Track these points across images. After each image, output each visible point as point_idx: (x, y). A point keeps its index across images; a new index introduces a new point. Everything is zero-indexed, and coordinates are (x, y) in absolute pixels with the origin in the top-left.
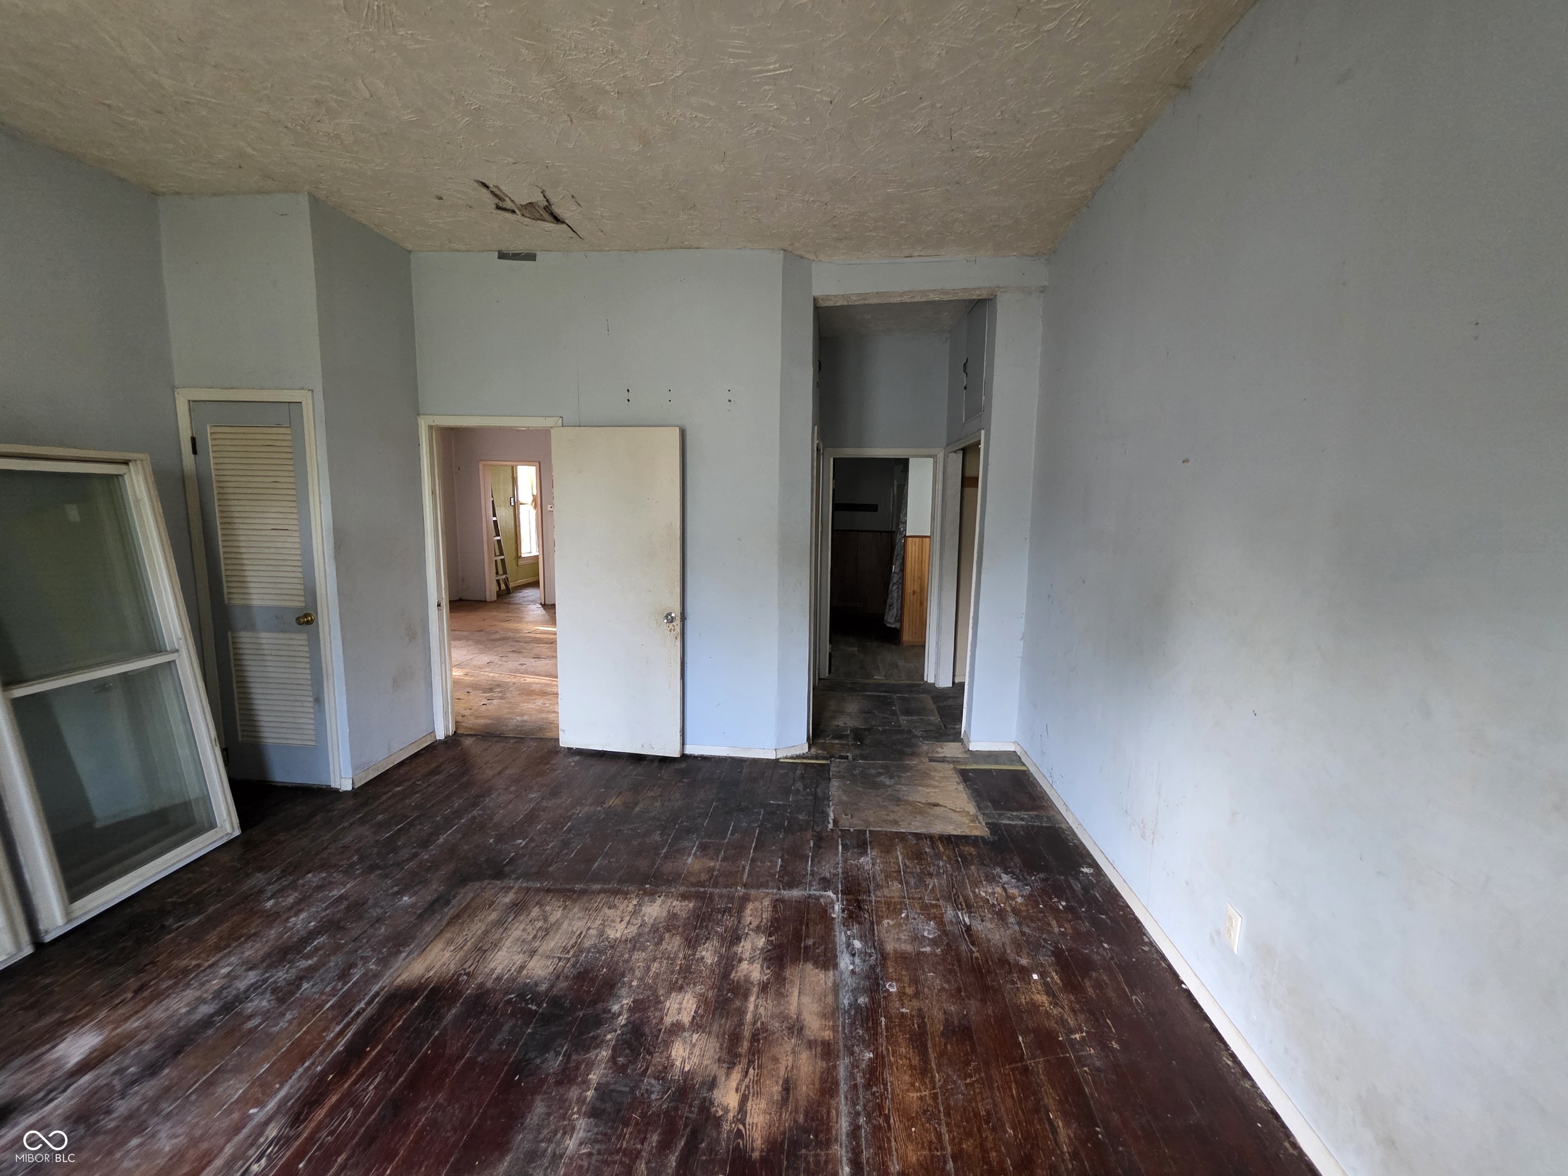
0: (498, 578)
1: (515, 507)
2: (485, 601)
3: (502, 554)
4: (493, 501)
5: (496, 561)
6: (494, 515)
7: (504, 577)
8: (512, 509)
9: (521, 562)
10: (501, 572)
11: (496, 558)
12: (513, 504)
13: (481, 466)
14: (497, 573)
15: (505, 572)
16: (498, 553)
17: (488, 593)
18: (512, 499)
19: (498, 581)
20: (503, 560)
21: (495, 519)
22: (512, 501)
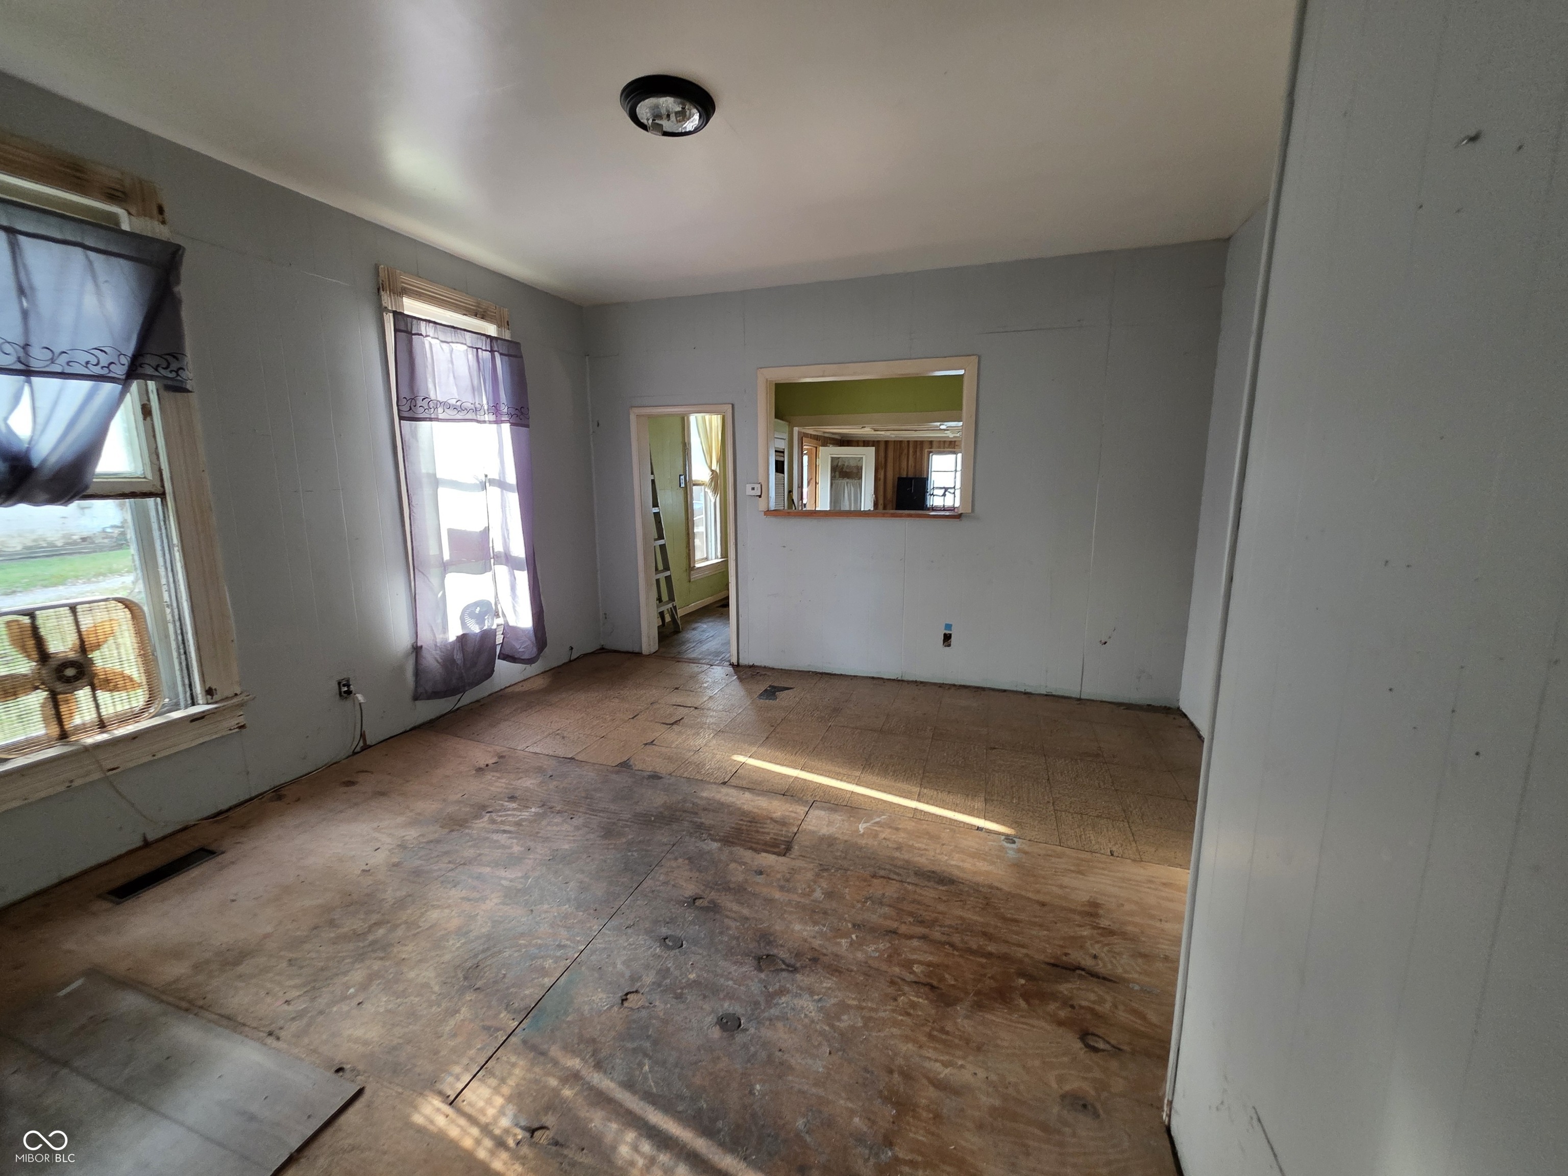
0: (661, 610)
1: (686, 486)
2: (639, 654)
3: (667, 568)
4: (653, 481)
5: (658, 581)
6: (655, 504)
7: (670, 605)
8: (682, 492)
9: (695, 576)
10: (665, 597)
11: (658, 576)
12: (683, 485)
13: (633, 417)
14: (660, 599)
15: (671, 598)
16: (661, 567)
17: (644, 640)
18: (682, 477)
19: (662, 615)
20: (668, 579)
21: (656, 510)
22: (683, 481)
